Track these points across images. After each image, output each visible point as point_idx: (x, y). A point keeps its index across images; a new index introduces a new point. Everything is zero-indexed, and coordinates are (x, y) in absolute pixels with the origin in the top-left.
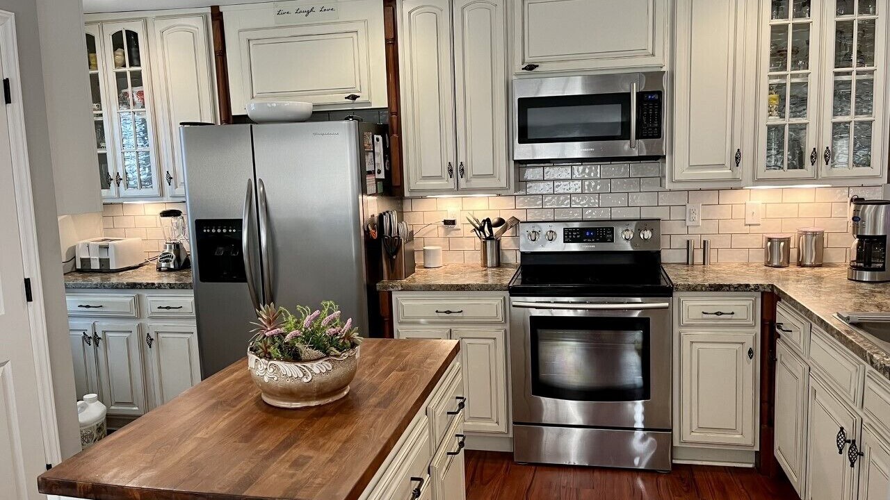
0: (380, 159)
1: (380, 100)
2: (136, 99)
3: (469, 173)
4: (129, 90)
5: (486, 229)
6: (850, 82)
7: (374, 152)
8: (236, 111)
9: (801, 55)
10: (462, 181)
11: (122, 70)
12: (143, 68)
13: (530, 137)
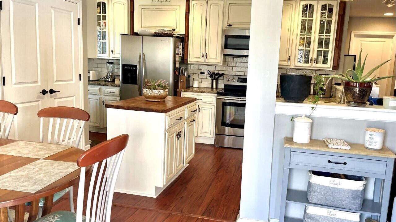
0: (181, 50)
1: (183, 32)
2: (103, 25)
3: (208, 57)
4: (101, 21)
5: (213, 76)
6: (323, 38)
7: (179, 48)
8: (135, 31)
9: (310, 29)
10: (206, 59)
11: (100, 14)
12: (107, 14)
13: (228, 47)
